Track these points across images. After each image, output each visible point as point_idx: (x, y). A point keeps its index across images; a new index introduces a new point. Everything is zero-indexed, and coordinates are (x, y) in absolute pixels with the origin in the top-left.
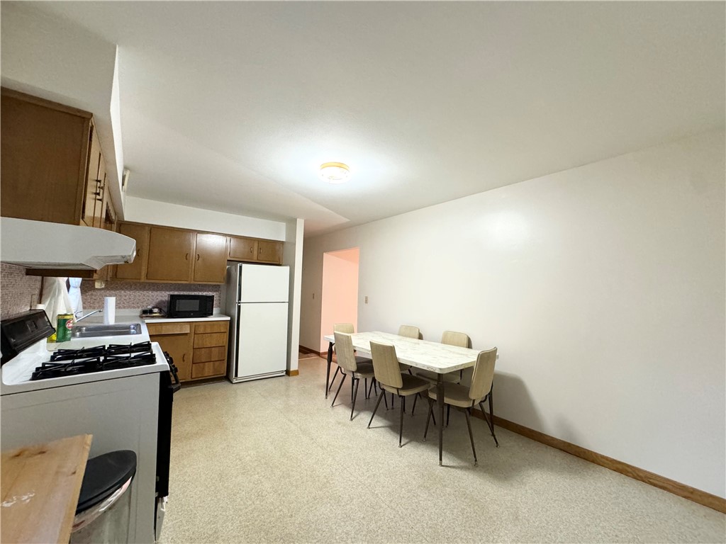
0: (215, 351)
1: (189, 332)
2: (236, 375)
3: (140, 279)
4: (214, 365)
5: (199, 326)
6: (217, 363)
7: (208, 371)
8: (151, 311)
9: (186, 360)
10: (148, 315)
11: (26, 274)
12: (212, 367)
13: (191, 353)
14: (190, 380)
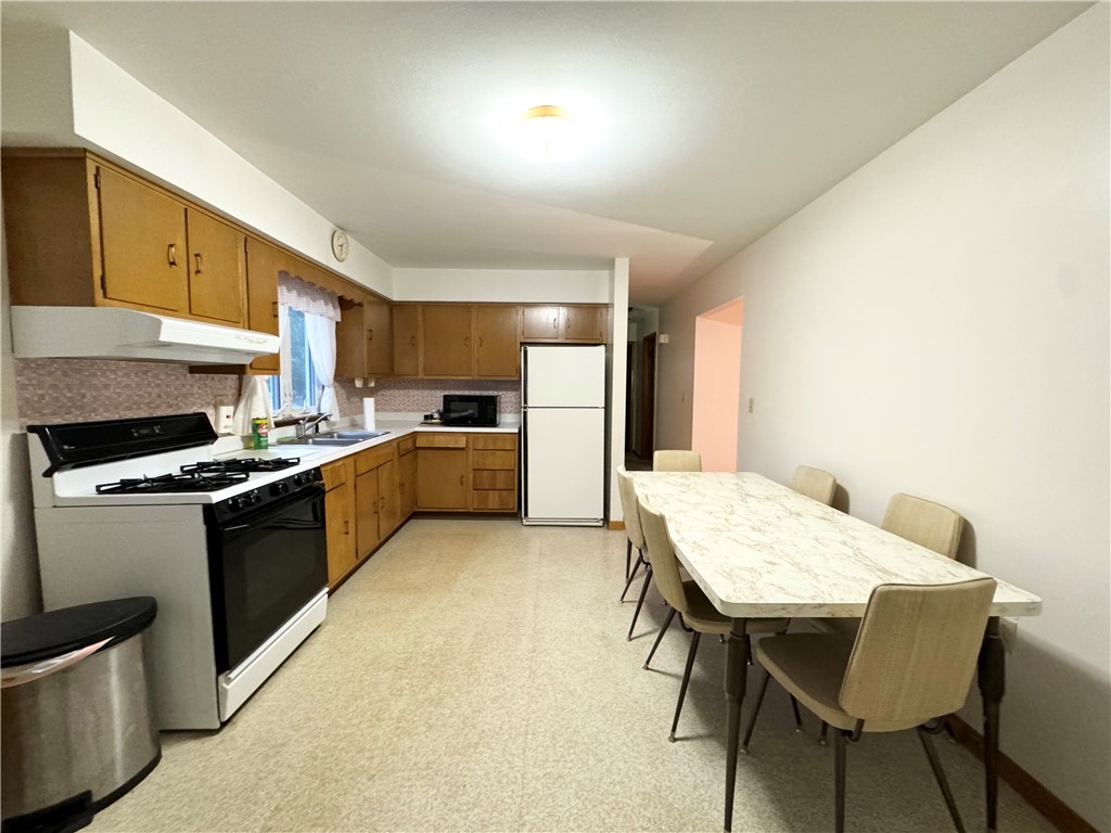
0: (501, 476)
1: (464, 446)
2: (526, 515)
3: (417, 375)
4: (500, 496)
5: (478, 438)
6: (504, 494)
7: (493, 502)
8: (431, 417)
9: (465, 484)
10: (429, 421)
11: (191, 372)
12: (497, 497)
13: (471, 476)
14: (471, 510)
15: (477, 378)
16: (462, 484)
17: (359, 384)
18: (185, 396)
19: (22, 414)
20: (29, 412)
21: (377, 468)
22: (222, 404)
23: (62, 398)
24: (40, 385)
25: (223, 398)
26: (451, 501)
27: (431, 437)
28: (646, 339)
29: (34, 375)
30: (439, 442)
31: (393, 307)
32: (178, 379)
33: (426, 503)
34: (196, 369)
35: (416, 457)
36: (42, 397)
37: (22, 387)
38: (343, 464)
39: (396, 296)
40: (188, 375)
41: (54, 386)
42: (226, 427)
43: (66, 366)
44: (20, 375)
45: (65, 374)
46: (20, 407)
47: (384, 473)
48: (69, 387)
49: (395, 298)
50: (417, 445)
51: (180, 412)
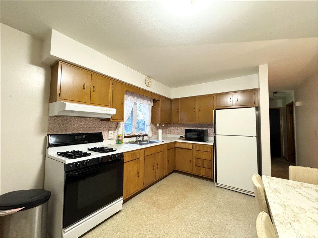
0: (206, 162)
1: (191, 148)
2: (216, 181)
3: (178, 122)
4: (205, 170)
5: (197, 146)
6: (207, 170)
7: (203, 172)
8: (183, 137)
9: (192, 163)
10: (181, 138)
11: (101, 121)
12: (204, 171)
13: (194, 160)
14: (194, 174)
15: (198, 123)
16: (191, 163)
17: (158, 125)
18: (99, 127)
19: (48, 131)
20: (50, 131)
21: (156, 153)
22: (110, 130)
23: (60, 127)
24: (55, 123)
25: (111, 128)
26: (187, 169)
27: (180, 144)
28: (287, 106)
29: (53, 121)
30: (183, 146)
31: (171, 100)
32: (97, 122)
33: (178, 168)
34: (103, 120)
35: (175, 150)
36: (55, 127)
37: (49, 124)
38: (139, 152)
39: (172, 97)
40: (100, 122)
41: (59, 124)
42: (110, 137)
43: (63, 119)
44: (50, 121)
45: (62, 121)
46: (48, 129)
47: (159, 156)
48: (63, 125)
49: (172, 98)
50: (176, 146)
51: (97, 132)
